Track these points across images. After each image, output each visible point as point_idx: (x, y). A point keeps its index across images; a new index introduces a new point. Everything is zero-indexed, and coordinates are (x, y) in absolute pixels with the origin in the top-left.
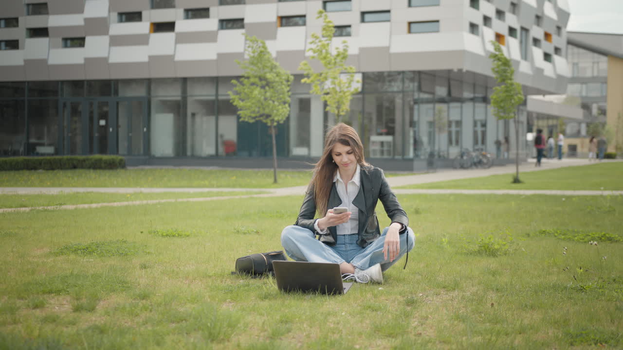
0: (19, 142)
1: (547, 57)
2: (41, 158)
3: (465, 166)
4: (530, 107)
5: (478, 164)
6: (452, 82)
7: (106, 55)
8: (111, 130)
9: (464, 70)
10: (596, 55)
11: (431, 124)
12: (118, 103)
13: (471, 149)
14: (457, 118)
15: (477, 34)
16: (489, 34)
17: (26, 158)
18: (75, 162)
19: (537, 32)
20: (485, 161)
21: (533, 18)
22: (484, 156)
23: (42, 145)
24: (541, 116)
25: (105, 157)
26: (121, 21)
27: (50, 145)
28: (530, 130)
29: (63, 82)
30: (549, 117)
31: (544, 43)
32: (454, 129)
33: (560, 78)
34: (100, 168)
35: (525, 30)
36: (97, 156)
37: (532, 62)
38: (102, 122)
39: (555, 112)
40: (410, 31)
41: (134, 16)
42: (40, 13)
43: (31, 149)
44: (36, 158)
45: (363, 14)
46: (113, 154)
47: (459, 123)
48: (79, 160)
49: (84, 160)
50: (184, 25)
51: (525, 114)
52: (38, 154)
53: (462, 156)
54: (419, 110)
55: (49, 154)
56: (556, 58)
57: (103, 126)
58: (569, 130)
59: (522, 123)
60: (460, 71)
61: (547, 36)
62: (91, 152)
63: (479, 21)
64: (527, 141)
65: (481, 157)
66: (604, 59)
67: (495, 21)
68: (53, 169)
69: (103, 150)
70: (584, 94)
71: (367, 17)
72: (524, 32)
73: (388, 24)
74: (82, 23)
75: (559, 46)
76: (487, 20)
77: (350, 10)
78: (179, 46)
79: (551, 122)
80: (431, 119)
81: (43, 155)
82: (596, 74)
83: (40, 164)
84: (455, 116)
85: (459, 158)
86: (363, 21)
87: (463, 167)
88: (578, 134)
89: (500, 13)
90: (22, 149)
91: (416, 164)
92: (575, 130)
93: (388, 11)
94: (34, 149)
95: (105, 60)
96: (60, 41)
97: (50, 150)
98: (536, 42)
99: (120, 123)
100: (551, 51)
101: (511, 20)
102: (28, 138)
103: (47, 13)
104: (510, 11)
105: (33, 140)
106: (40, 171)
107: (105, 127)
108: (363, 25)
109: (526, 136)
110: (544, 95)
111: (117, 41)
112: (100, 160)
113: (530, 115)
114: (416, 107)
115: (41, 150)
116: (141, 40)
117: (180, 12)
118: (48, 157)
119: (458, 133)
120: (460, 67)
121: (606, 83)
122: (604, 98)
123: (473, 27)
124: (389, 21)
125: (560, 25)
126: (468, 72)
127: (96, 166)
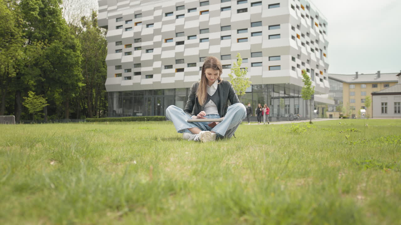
0: (131, 112)
1: (321, 80)
2: (137, 117)
3: (291, 120)
4: (315, 99)
5: (296, 119)
6: (286, 89)
7: (160, 81)
8: (161, 107)
9: (290, 84)
10: (338, 82)
11: (279, 106)
12: (164, 98)
13: (293, 114)
14: (288, 104)
15: (295, 71)
16: (299, 70)
17: (133, 117)
18: (149, 118)
19: (317, 71)
20: (298, 118)
21: (316, 66)
22: (298, 116)
23: (138, 113)
24: (319, 103)
25: (159, 117)
26: (165, 68)
27: (141, 113)
28: (315, 109)
29: (145, 91)
30: (322, 104)
31: (320, 75)
32: (287, 108)
33: (326, 88)
34: (157, 120)
35: (312, 70)
36: (156, 116)
37: (316, 82)
38: (159, 104)
39: (324, 102)
40: (269, 70)
41: (170, 67)
42: (138, 67)
43: (135, 114)
44: (136, 117)
45: (252, 64)
46: (162, 115)
47: (289, 106)
48: (150, 118)
49: (152, 118)
50: (187, 69)
51: (313, 102)
52: (137, 116)
53: (290, 116)
54: (273, 101)
55: (141, 116)
56: (324, 80)
57: (159, 106)
58: (329, 110)
59: (312, 105)
60: (289, 84)
61: (321, 73)
62: (155, 115)
63: (295, 66)
64: (314, 113)
65: (297, 116)
66: (341, 83)
67: (301, 66)
68: (141, 121)
69: (159, 114)
70: (335, 96)
71: (254, 65)
72: (312, 71)
73: (262, 67)
74: (152, 70)
75: (325, 76)
76: (298, 66)
77: (247, 62)
78: (186, 77)
79: (323, 106)
80: (278, 104)
81: (139, 116)
82: (339, 89)
83: (137, 119)
84: (287, 103)
85: (289, 117)
86: (252, 66)
87: (290, 120)
88: (333, 111)
89: (303, 64)
90: (132, 114)
91: (272, 119)
92: (332, 109)
93: (262, 63)
94: (136, 114)
95: (160, 82)
96: (145, 76)
97: (141, 114)
98: (317, 74)
99: (165, 105)
100: (322, 78)
101: (307, 66)
102: (134, 110)
103: (141, 67)
104: (307, 63)
105: (135, 111)
106: (136, 121)
107: (160, 106)
108: (252, 67)
109: (314, 111)
110: (320, 94)
111: (164, 76)
112: (157, 118)
113: (315, 102)
114: (272, 100)
115: (138, 114)
116: (172, 75)
117: (186, 65)
118: (140, 117)
119: (289, 109)
120: (289, 83)
121: (342, 92)
122: (342, 98)
123: (293, 68)
124: (262, 66)
125: (325, 69)
126: (291, 84)
127: (156, 120)
